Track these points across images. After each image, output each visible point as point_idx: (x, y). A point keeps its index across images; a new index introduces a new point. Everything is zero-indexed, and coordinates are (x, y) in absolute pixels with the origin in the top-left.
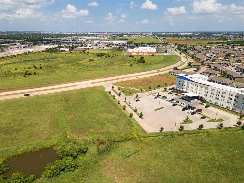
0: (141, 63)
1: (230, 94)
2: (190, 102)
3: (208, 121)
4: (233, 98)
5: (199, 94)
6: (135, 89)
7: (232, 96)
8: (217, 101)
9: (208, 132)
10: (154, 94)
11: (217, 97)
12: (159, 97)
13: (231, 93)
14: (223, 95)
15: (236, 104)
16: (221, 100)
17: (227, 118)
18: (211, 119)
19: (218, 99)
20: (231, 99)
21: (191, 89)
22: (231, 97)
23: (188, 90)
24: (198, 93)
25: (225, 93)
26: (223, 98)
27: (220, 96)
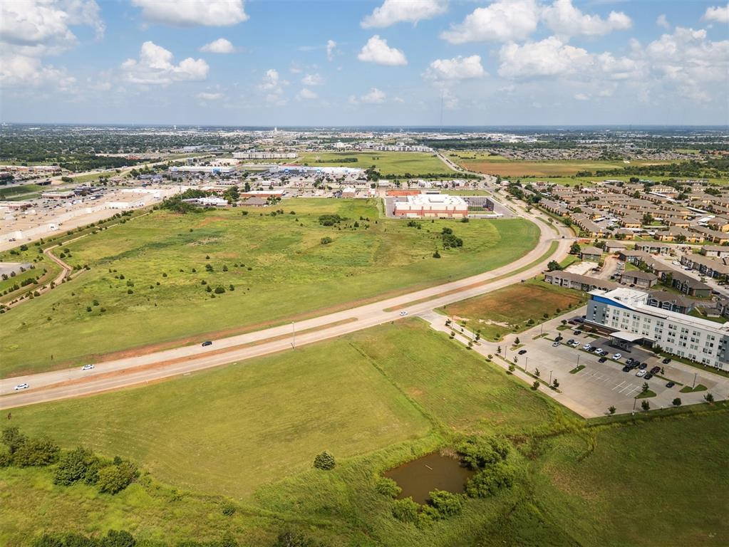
0: (455, 247)
1: (709, 336)
2: (630, 352)
3: (680, 391)
4: (717, 343)
5: (643, 333)
6: (496, 323)
7: (713, 339)
8: (682, 349)
9: (690, 412)
10: (545, 335)
11: (683, 341)
12: (561, 341)
13: (712, 334)
14: (695, 337)
15: (722, 356)
16: (692, 346)
17: (713, 384)
18: (684, 386)
19: (684, 345)
20: (712, 345)
21: (625, 324)
22: (712, 342)
23: (616, 326)
24: (640, 331)
25: (699, 334)
26: (695, 344)
27: (689, 339)
